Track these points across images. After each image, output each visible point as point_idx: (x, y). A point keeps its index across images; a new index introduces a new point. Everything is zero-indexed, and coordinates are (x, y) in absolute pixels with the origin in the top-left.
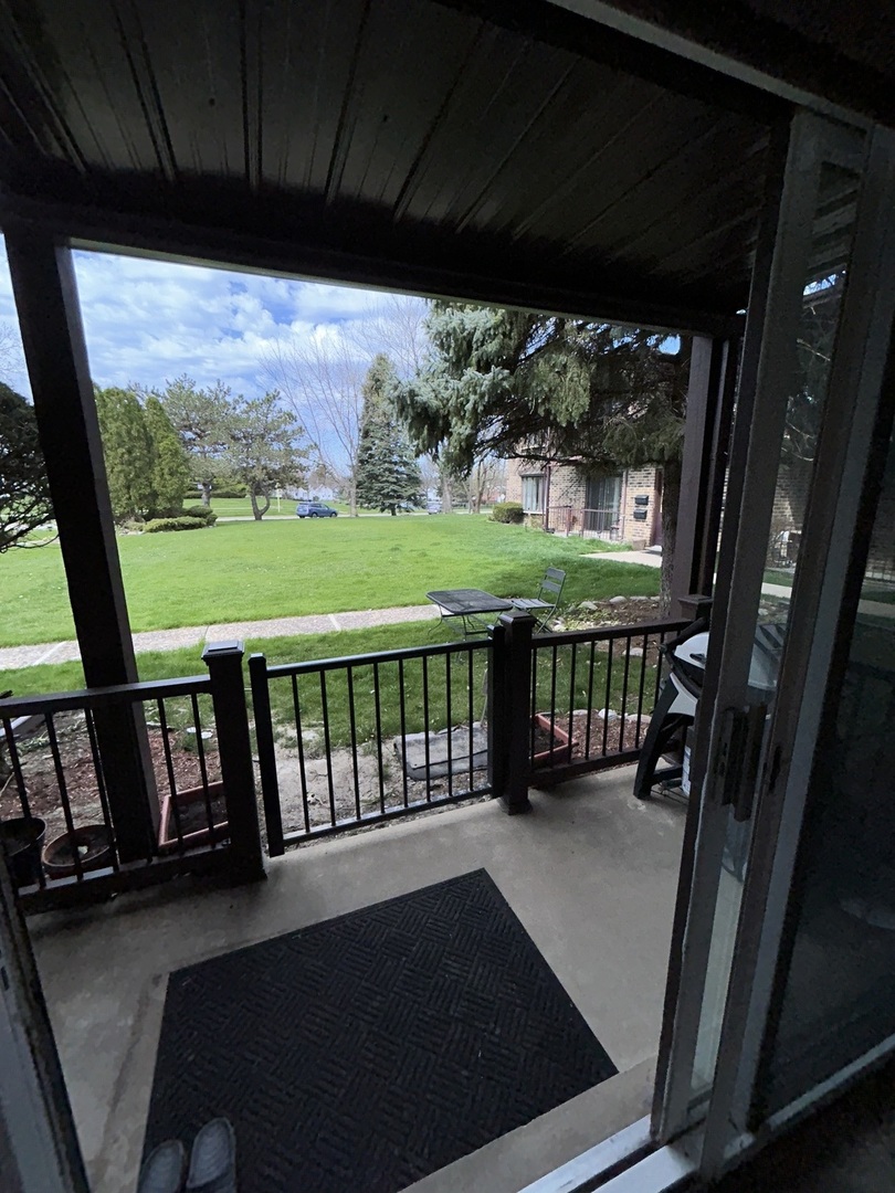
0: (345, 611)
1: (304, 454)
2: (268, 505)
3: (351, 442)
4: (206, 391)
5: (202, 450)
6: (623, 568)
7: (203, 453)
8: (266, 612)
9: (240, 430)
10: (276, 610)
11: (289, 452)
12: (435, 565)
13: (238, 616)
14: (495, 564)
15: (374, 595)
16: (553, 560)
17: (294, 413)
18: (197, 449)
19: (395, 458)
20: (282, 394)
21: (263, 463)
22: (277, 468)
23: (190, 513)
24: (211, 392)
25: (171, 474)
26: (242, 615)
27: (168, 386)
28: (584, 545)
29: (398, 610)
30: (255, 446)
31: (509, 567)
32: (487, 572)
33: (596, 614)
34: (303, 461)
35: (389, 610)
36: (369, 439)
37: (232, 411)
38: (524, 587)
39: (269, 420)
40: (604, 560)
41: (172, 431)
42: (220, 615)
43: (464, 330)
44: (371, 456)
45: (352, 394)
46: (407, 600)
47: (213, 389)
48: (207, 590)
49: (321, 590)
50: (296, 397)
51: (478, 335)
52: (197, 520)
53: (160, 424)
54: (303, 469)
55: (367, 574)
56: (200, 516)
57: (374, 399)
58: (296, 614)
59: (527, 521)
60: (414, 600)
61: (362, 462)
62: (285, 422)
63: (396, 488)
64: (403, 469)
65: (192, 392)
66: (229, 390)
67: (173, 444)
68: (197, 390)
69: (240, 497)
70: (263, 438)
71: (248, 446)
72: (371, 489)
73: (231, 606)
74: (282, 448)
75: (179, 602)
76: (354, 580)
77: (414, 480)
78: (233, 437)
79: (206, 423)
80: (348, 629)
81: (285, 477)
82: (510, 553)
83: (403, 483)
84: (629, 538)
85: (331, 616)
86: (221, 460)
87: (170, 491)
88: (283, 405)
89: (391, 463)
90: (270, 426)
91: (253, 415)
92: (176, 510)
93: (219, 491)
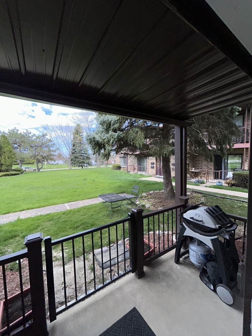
0: (70, 202)
1: (55, 151)
2: (42, 166)
3: (69, 148)
4: (22, 133)
5: (20, 150)
6: (150, 182)
7: (20, 151)
8: (43, 204)
9: (34, 144)
10: (46, 203)
11: (50, 151)
12: (98, 184)
13: (32, 207)
14: (115, 183)
15: (79, 196)
16: (131, 181)
17: (51, 139)
18: (18, 150)
19: (83, 152)
20: (48, 134)
21: (41, 154)
22: (45, 155)
23: (14, 170)
24: (24, 133)
25: (9, 158)
26: (34, 206)
27: (9, 131)
28: (138, 176)
29: (88, 200)
30: (39, 149)
31: (120, 184)
32: (113, 185)
33: (147, 197)
34: (54, 153)
35: (85, 200)
36: (75, 147)
37: (31, 139)
38: (125, 190)
39: (44, 141)
40: (145, 180)
41: (10, 145)
42: (25, 207)
43: (108, 121)
44: (75, 152)
45: (70, 134)
46: (90, 196)
47: (25, 132)
48: (21, 198)
49: (62, 195)
50: (52, 135)
51: (112, 122)
52: (17, 172)
53: (6, 143)
54: (54, 156)
55: (77, 188)
56: (18, 171)
57: (76, 136)
58: (54, 204)
59: (122, 169)
60: (92, 197)
61: (72, 153)
62: (49, 142)
63: (83, 160)
64: (85, 155)
65: (18, 133)
66: (30, 132)
67: (10, 149)
68: (19, 132)
69: (32, 164)
70: (41, 147)
71: (36, 149)
72: (75, 161)
73: (30, 203)
74: (47, 149)
75: (9, 203)
76: (73, 191)
77: (88, 158)
78: (31, 146)
79: (22, 142)
80: (72, 209)
81: (48, 158)
82: (119, 179)
83: (85, 159)
84: (150, 174)
85: (66, 204)
86: (27, 153)
87: (8, 163)
88: (48, 137)
89: (82, 153)
90: (44, 143)
91: (38, 140)
92: (10, 169)
93: (25, 162)
